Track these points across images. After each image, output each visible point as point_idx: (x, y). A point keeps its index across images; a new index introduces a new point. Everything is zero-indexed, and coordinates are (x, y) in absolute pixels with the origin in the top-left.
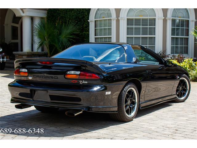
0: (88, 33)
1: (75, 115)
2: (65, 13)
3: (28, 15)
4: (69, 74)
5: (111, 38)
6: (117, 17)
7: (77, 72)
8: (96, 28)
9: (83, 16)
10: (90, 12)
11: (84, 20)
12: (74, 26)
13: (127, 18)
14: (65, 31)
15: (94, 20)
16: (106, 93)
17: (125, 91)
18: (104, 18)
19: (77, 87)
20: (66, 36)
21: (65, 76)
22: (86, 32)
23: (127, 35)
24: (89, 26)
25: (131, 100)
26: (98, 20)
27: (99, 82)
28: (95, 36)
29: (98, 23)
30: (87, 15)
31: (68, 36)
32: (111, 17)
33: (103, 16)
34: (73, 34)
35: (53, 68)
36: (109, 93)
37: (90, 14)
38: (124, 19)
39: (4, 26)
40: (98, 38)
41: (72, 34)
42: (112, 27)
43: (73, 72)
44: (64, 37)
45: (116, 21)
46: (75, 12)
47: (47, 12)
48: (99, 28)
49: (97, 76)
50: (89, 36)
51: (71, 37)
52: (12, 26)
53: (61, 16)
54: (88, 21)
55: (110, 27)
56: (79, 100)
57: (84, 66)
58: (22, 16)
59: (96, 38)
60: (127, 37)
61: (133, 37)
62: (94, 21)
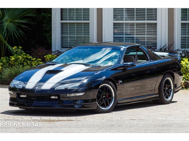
22: (46, 13)
28: (62, 20)
40: (67, 23)
60: (114, 24)
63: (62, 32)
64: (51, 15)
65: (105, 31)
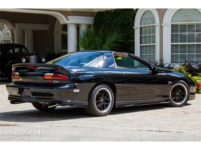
0: (133, 41)
1: (49, 107)
2: (111, 20)
3: (72, 22)
4: (46, 76)
5: (155, 46)
6: (160, 24)
7: (51, 74)
8: (142, 36)
9: (129, 23)
10: (135, 18)
11: (129, 27)
12: (119, 34)
13: (172, 24)
14: (109, 39)
15: (139, 26)
16: (74, 90)
17: (95, 90)
18: (148, 24)
19: (50, 85)
20: (110, 44)
21: (44, 77)
22: (131, 39)
23: (172, 42)
24: (134, 33)
25: (104, 99)
26: (143, 27)
27: (68, 82)
28: (141, 43)
29: (143, 30)
30: (132, 21)
31: (111, 45)
32: (155, 23)
33: (147, 22)
34: (117, 42)
35: (36, 71)
36: (78, 91)
37: (135, 20)
38: (168, 25)
39: (54, 34)
40: (143, 46)
41: (115, 42)
42: (156, 34)
43: (49, 74)
44: (108, 46)
45: (159, 27)
46: (121, 19)
47: (93, 19)
48: (144, 35)
49: (67, 76)
50: (134, 44)
51: (114, 45)
52: (62, 34)
53: (107, 22)
54: (133, 27)
55: (154, 35)
56: (52, 95)
57: (56, 69)
58: (67, 24)
59: (141, 47)
60: (172, 45)
61: (178, 45)
62: (139, 28)
63: (141, 53)
64: (134, 41)
65: (164, 50)
